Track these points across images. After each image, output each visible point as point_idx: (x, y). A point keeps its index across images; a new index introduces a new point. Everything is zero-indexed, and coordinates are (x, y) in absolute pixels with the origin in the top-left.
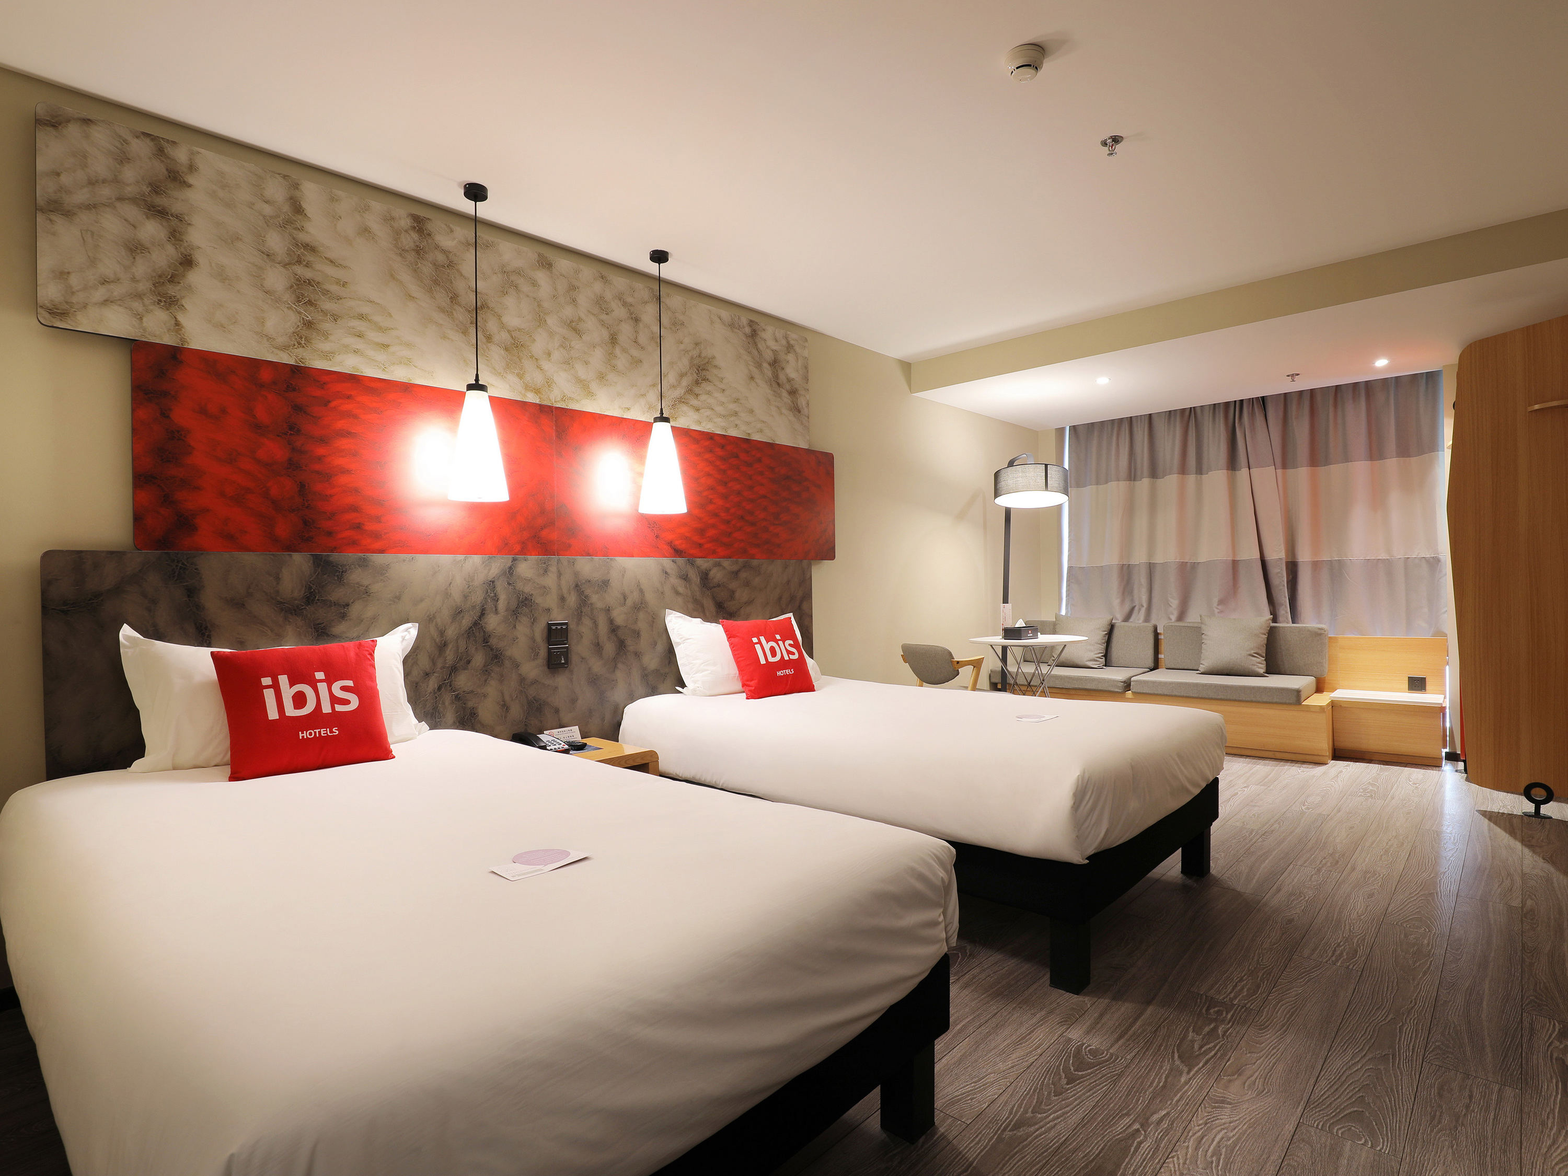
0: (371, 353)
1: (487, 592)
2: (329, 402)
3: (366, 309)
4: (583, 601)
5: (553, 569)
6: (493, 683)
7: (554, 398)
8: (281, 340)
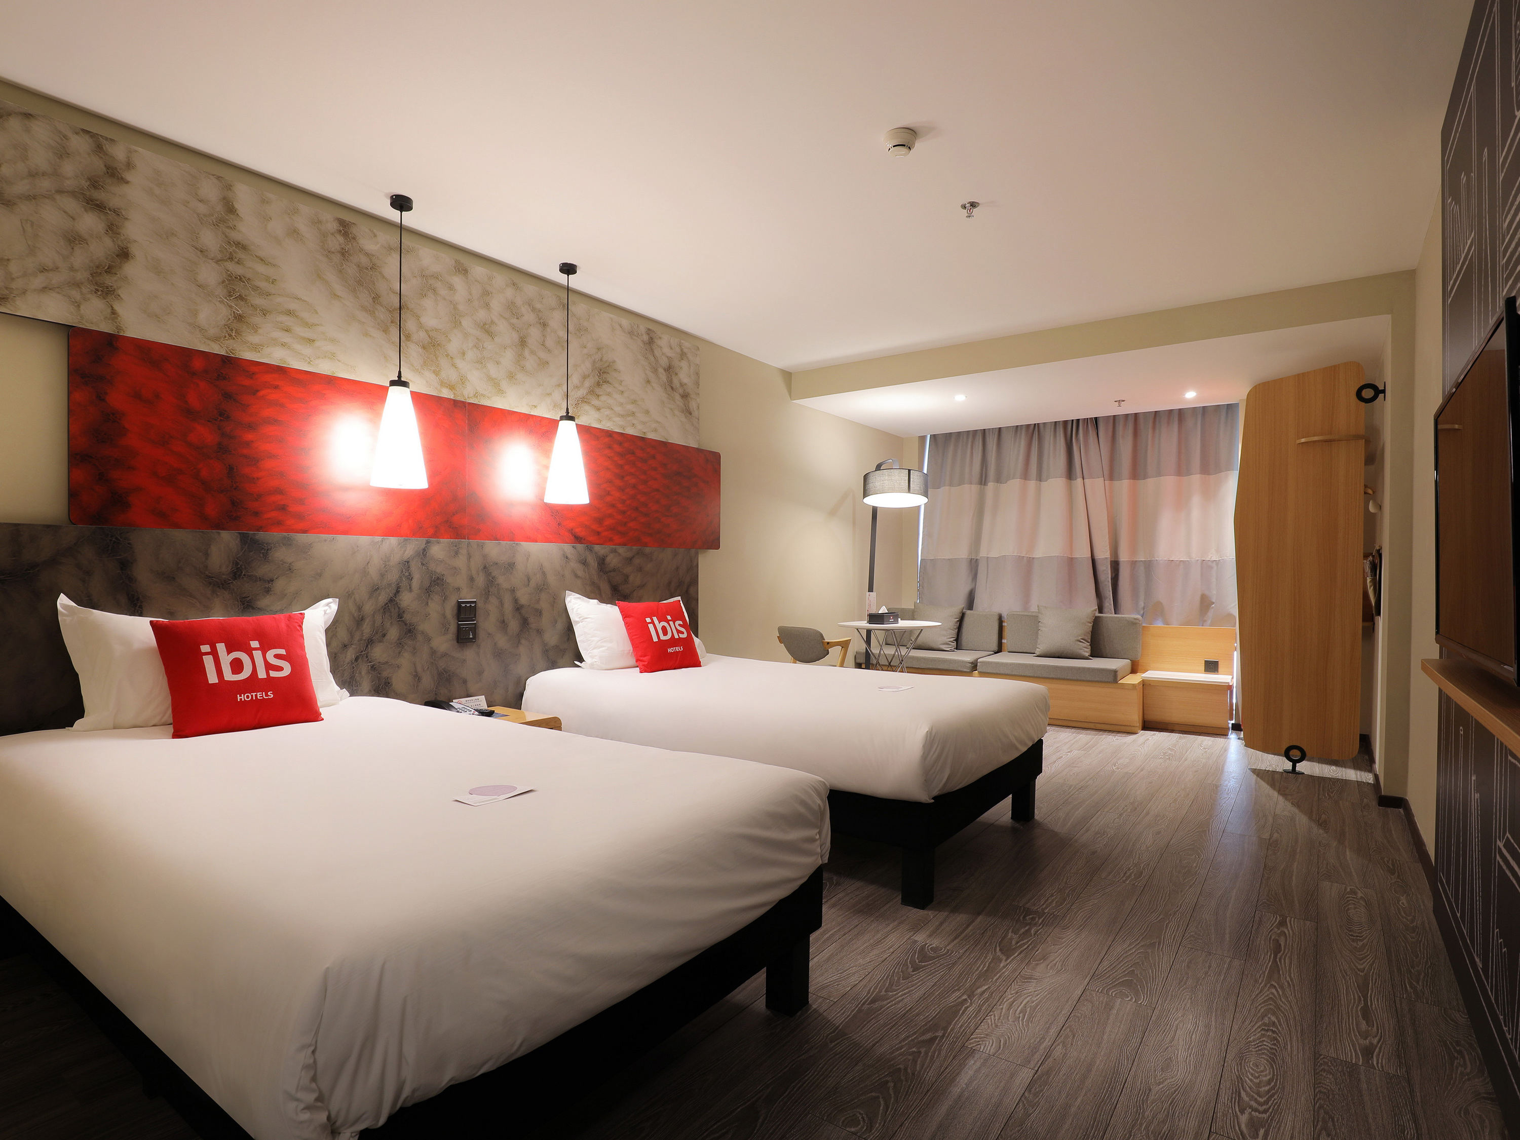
0: (298, 347)
1: (402, 572)
2: (258, 391)
3: (293, 306)
4: (491, 581)
5: (464, 551)
6: (406, 655)
7: (467, 395)
8: (212, 332)
